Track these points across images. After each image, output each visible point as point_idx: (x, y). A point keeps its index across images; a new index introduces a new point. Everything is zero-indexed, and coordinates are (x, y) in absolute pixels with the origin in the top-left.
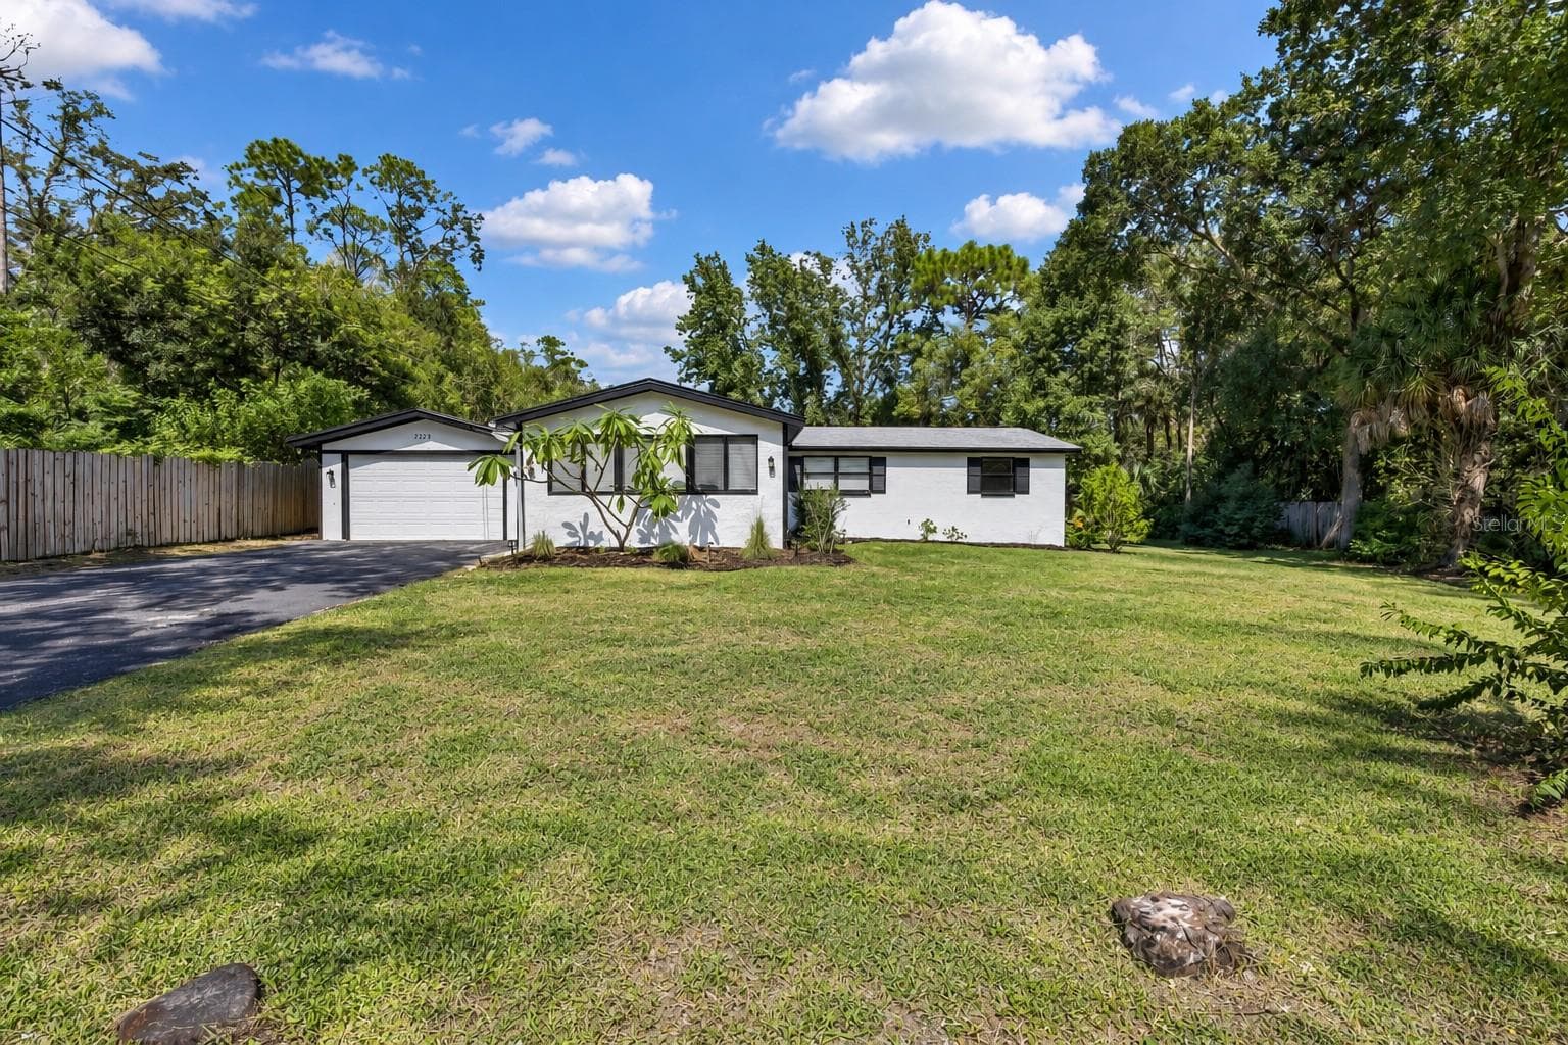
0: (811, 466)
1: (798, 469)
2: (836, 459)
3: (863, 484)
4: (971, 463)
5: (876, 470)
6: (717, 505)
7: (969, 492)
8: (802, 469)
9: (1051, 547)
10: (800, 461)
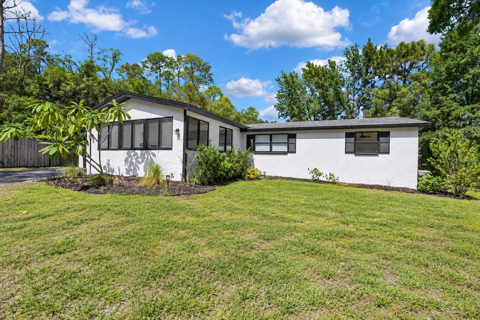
0: (259, 139)
1: (252, 140)
2: (271, 135)
3: (284, 148)
4: (348, 135)
5: (291, 140)
6: (154, 155)
7: (346, 153)
8: (254, 141)
9: (405, 190)
10: (253, 137)
